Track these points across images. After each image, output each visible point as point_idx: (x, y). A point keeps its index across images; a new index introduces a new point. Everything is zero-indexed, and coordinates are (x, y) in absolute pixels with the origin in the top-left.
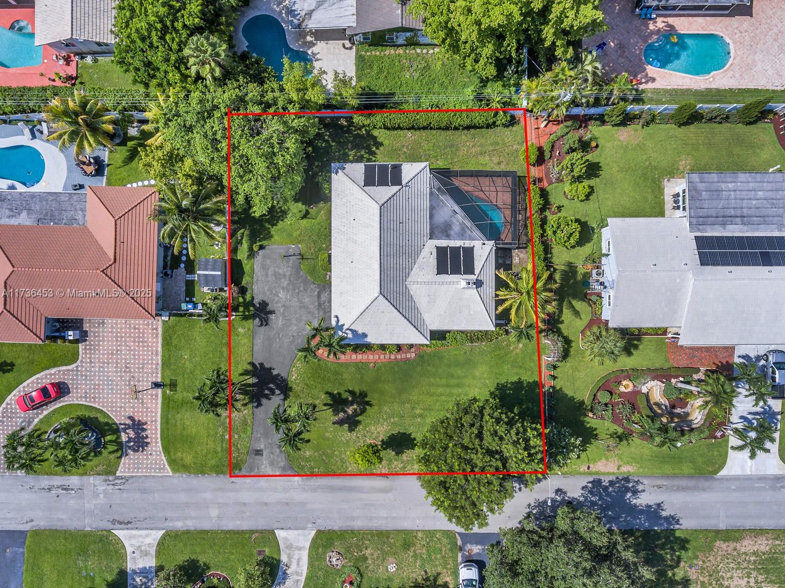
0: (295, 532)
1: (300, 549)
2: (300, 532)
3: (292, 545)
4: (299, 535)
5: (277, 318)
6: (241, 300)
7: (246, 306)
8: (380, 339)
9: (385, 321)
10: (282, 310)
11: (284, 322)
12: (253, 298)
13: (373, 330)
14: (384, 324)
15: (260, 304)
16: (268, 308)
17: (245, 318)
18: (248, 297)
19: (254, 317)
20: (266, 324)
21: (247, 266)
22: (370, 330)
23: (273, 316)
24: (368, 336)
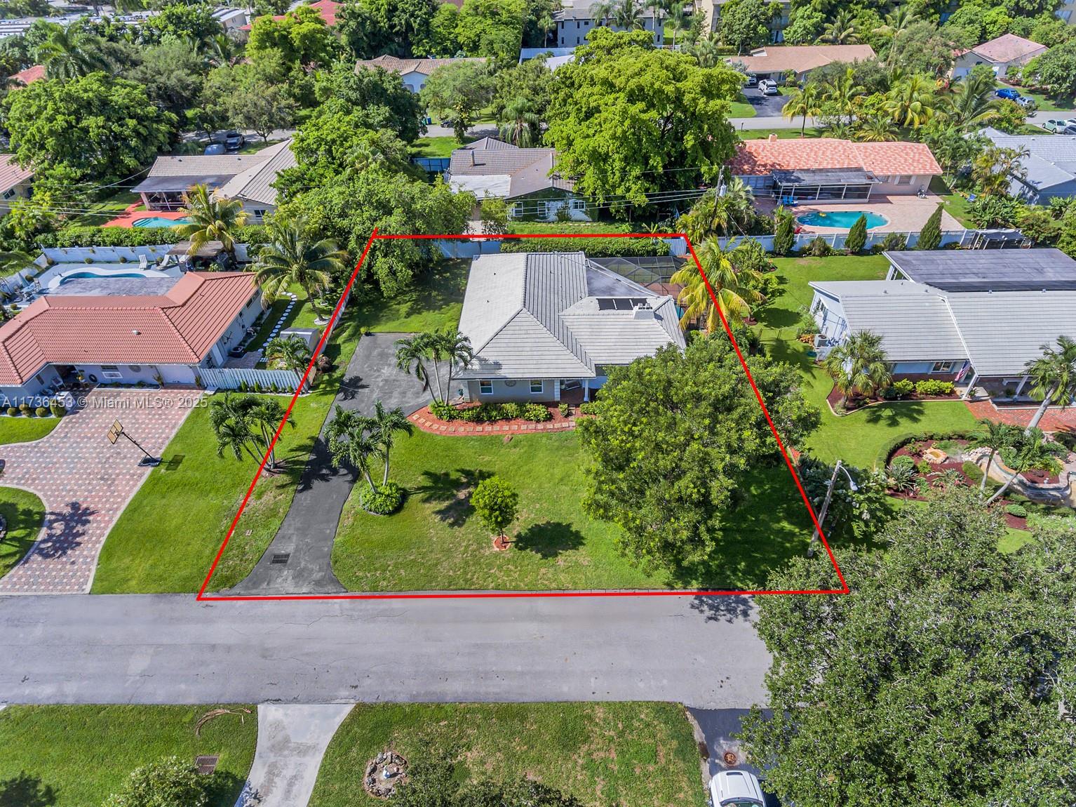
0: (306, 708)
1: (303, 751)
2: (317, 708)
3: (287, 740)
4: (312, 715)
5: (372, 391)
6: (326, 377)
7: (330, 383)
8: (522, 371)
9: (530, 345)
10: (381, 384)
11: (381, 395)
12: (343, 376)
13: (511, 358)
14: (528, 349)
15: (351, 380)
16: (360, 383)
17: (325, 393)
18: (337, 374)
19: (338, 392)
20: (353, 397)
21: (346, 349)
22: (507, 358)
23: (366, 390)
24: (504, 367)
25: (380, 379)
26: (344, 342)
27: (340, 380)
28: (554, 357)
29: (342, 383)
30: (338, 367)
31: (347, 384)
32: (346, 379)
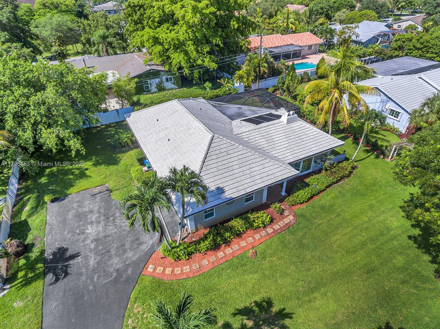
5: (86, 258)
6: (22, 262)
7: (30, 266)
8: (242, 187)
9: (236, 163)
10: (93, 246)
11: (98, 258)
12: (43, 252)
13: (227, 179)
14: (237, 167)
15: (54, 254)
16: (68, 254)
17: (27, 282)
18: (34, 254)
19: (44, 274)
20: (66, 274)
21: (34, 222)
22: (223, 180)
23: (79, 259)
24: (226, 189)
25: (89, 241)
26: (29, 216)
27: (41, 258)
28: (261, 167)
29: (44, 261)
30: (33, 245)
31: (52, 261)
32: (48, 255)
